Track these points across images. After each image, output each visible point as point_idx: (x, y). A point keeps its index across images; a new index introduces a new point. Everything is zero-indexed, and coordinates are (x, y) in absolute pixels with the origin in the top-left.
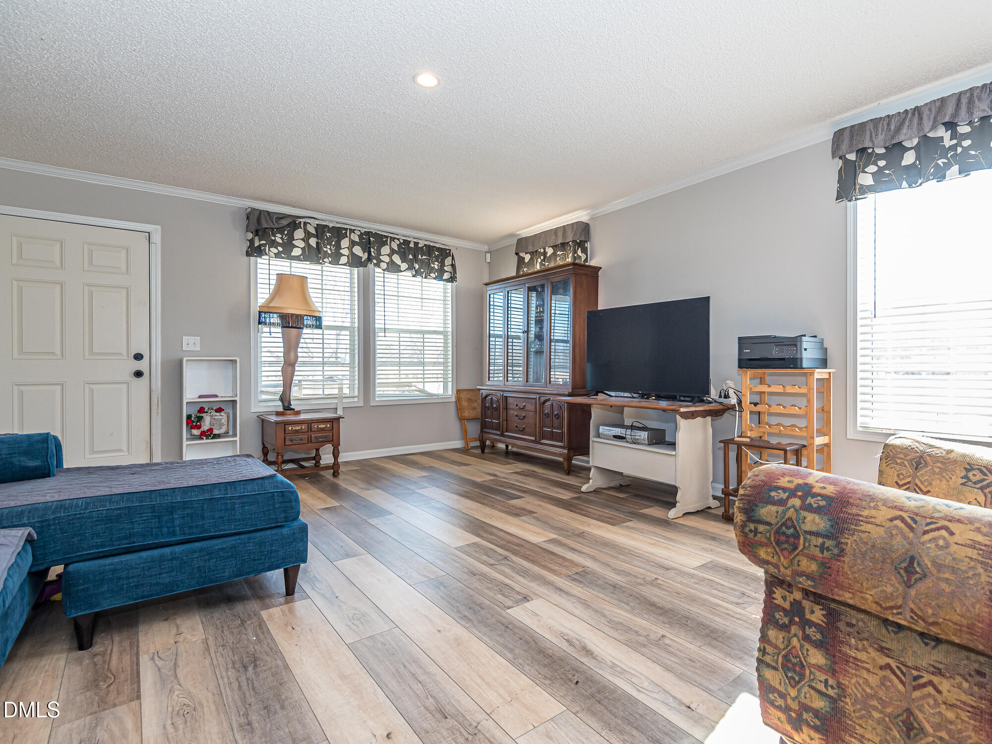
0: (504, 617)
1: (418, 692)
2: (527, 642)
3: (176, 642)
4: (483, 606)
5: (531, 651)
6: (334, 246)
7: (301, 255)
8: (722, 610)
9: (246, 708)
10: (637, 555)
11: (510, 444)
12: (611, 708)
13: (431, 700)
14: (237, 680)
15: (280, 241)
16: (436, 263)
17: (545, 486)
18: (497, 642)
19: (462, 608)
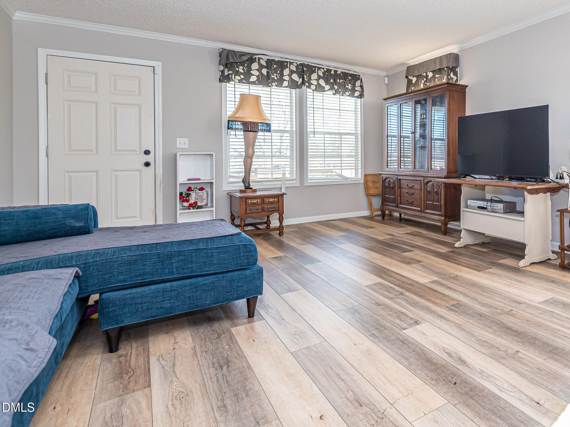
0: (401, 335)
1: (341, 387)
2: (418, 354)
3: (174, 349)
4: (386, 327)
5: (421, 360)
6: (279, 74)
7: (256, 81)
8: (562, 333)
9: (222, 395)
10: (497, 293)
11: (403, 213)
12: (481, 402)
13: (351, 393)
14: (216, 375)
15: (242, 71)
16: (350, 85)
17: (428, 243)
18: (397, 353)
19: (371, 329)
